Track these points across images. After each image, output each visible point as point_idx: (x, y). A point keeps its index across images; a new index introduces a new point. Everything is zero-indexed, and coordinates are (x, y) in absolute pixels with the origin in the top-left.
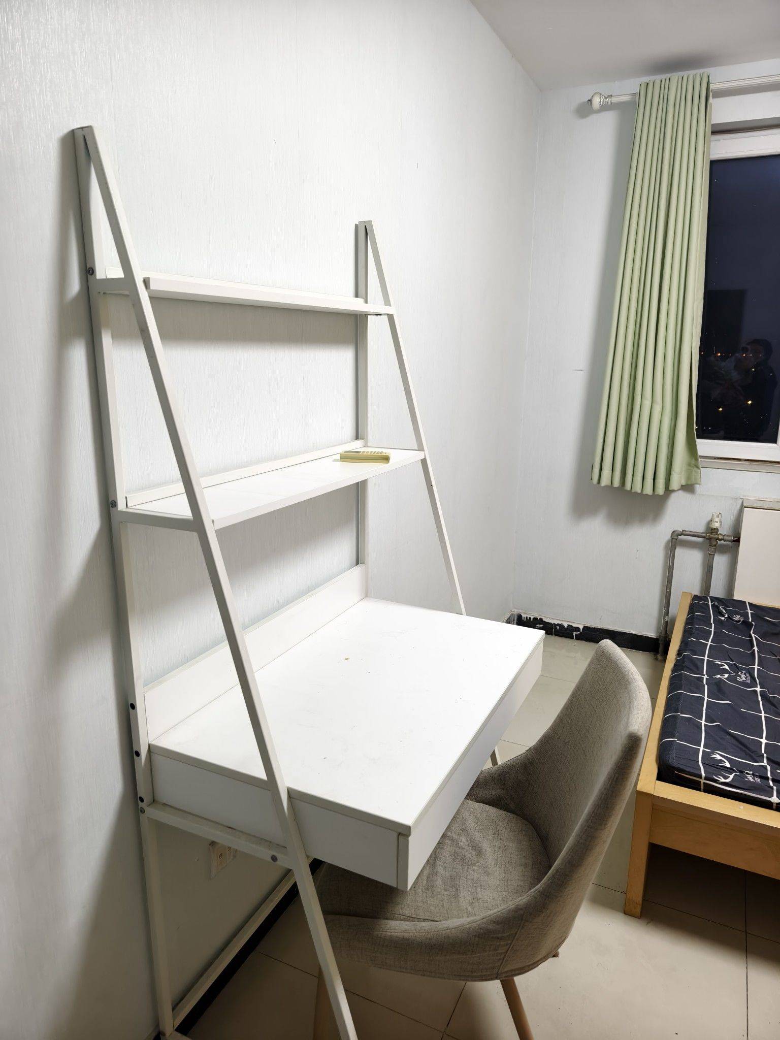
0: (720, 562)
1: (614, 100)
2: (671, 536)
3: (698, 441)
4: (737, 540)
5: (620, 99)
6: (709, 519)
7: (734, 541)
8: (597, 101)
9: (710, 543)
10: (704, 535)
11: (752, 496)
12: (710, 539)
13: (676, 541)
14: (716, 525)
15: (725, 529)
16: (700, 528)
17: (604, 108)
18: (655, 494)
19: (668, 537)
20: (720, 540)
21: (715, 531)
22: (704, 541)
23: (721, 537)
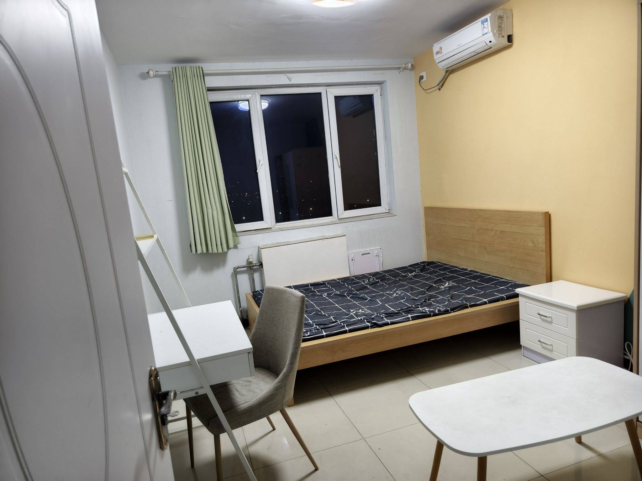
0: (256, 276)
1: (160, 73)
2: (234, 270)
3: (235, 225)
4: (261, 265)
5: (162, 73)
6: (248, 258)
7: (260, 265)
8: (151, 73)
9: (251, 268)
10: (247, 266)
11: (261, 244)
12: (250, 267)
13: (236, 272)
14: (251, 260)
15: (254, 261)
16: (244, 264)
17: (155, 76)
18: (224, 251)
19: (232, 271)
20: (254, 266)
21: (251, 263)
22: (247, 268)
23: (254, 265)
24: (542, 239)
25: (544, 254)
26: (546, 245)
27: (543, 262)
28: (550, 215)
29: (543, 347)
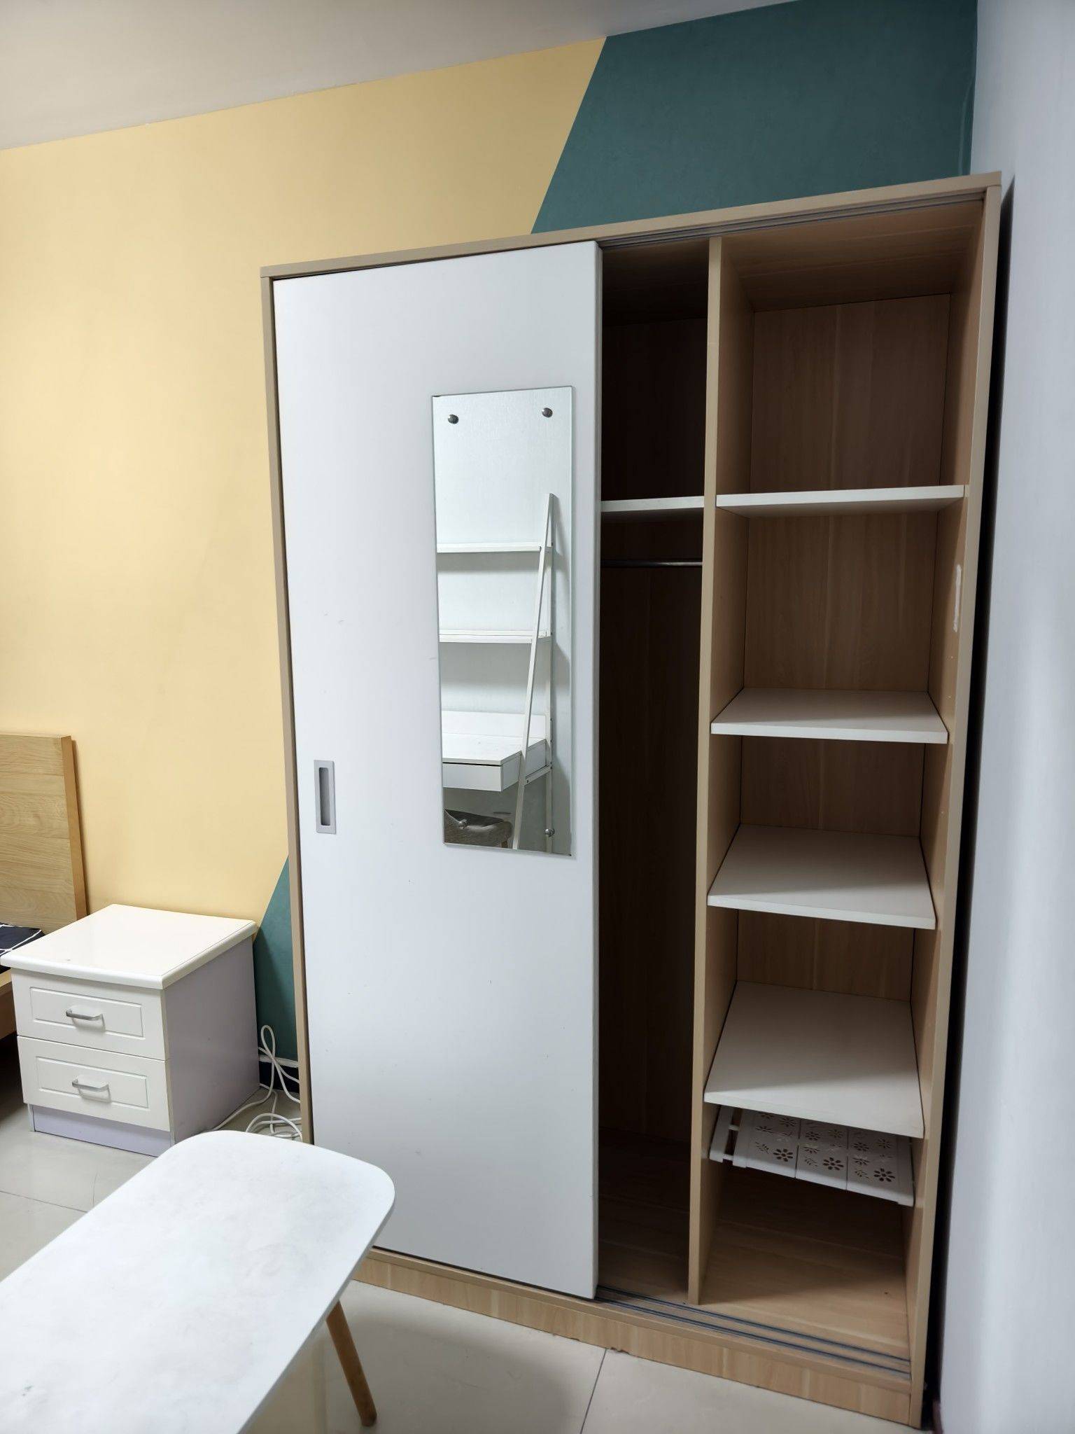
24: (58, 807)
25: (66, 843)
26: (69, 822)
27: (66, 864)
28: (74, 744)
29: (85, 1098)
